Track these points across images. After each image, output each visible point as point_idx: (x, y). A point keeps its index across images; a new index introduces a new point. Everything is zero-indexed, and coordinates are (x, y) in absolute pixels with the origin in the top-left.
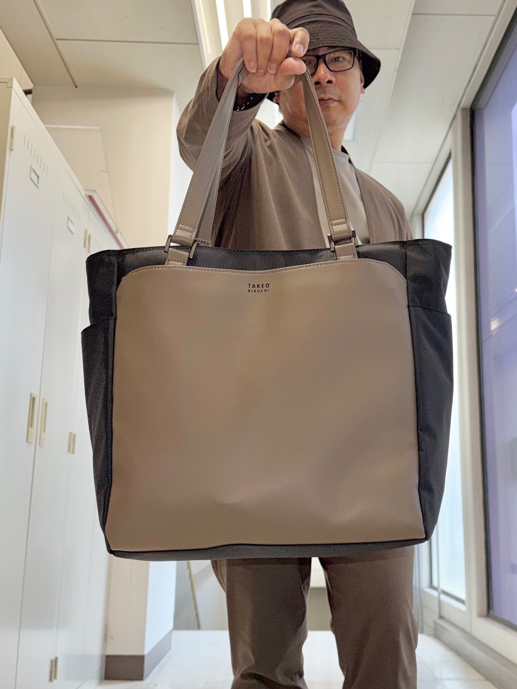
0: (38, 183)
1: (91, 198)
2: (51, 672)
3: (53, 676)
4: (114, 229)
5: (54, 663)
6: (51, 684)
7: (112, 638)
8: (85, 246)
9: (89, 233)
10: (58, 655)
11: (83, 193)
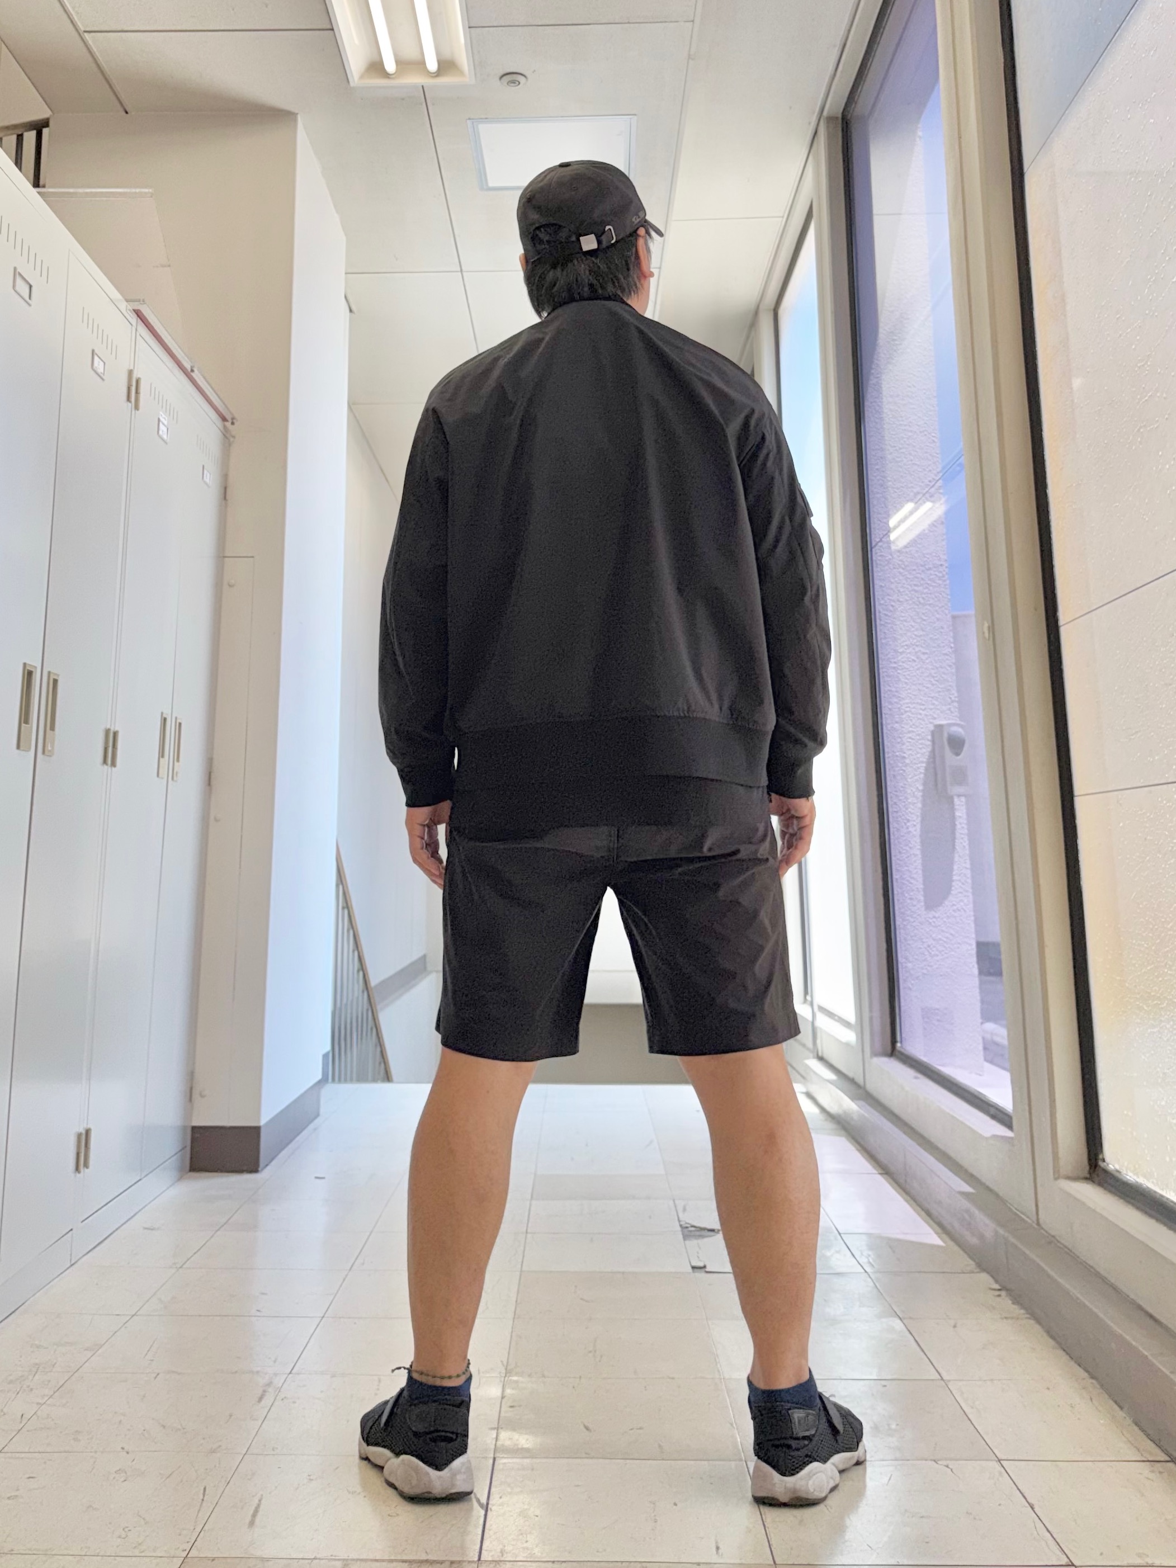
0: (30, 298)
1: (138, 314)
2: (78, 1154)
3: (82, 1159)
4: (188, 366)
5: (84, 1140)
6: (78, 1175)
7: (202, 1096)
8: (129, 399)
9: (135, 376)
10: (90, 1126)
11: (123, 305)
